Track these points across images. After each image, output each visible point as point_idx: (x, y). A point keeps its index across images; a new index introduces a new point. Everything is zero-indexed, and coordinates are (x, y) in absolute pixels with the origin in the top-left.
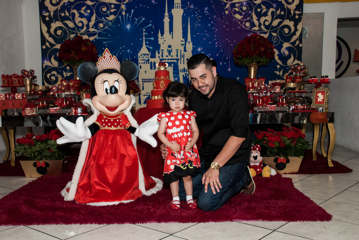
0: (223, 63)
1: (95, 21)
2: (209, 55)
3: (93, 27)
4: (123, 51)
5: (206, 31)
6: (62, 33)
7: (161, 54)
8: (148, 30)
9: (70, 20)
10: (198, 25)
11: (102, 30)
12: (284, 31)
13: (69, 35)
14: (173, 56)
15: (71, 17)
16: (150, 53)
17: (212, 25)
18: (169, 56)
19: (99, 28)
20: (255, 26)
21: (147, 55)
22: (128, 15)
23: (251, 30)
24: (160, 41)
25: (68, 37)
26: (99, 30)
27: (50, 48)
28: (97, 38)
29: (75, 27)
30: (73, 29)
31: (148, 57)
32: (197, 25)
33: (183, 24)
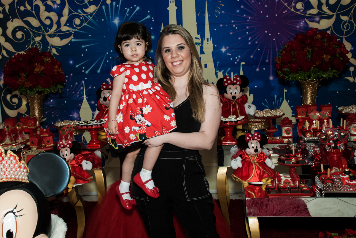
0: (261, 69)
1: (68, 15)
2: (239, 57)
3: (66, 25)
4: (111, 58)
5: (233, 21)
6: (23, 35)
9: (33, 16)
10: (221, 12)
11: (79, 28)
13: (33, 38)
15: (34, 12)
17: (242, 11)
19: (75, 26)
20: (312, 7)
22: (114, 3)
23: (306, 14)
25: (32, 40)
26: (75, 28)
27: (8, 58)
28: (73, 40)
29: (40, 26)
30: (39, 29)
32: (219, 13)
33: (197, 12)
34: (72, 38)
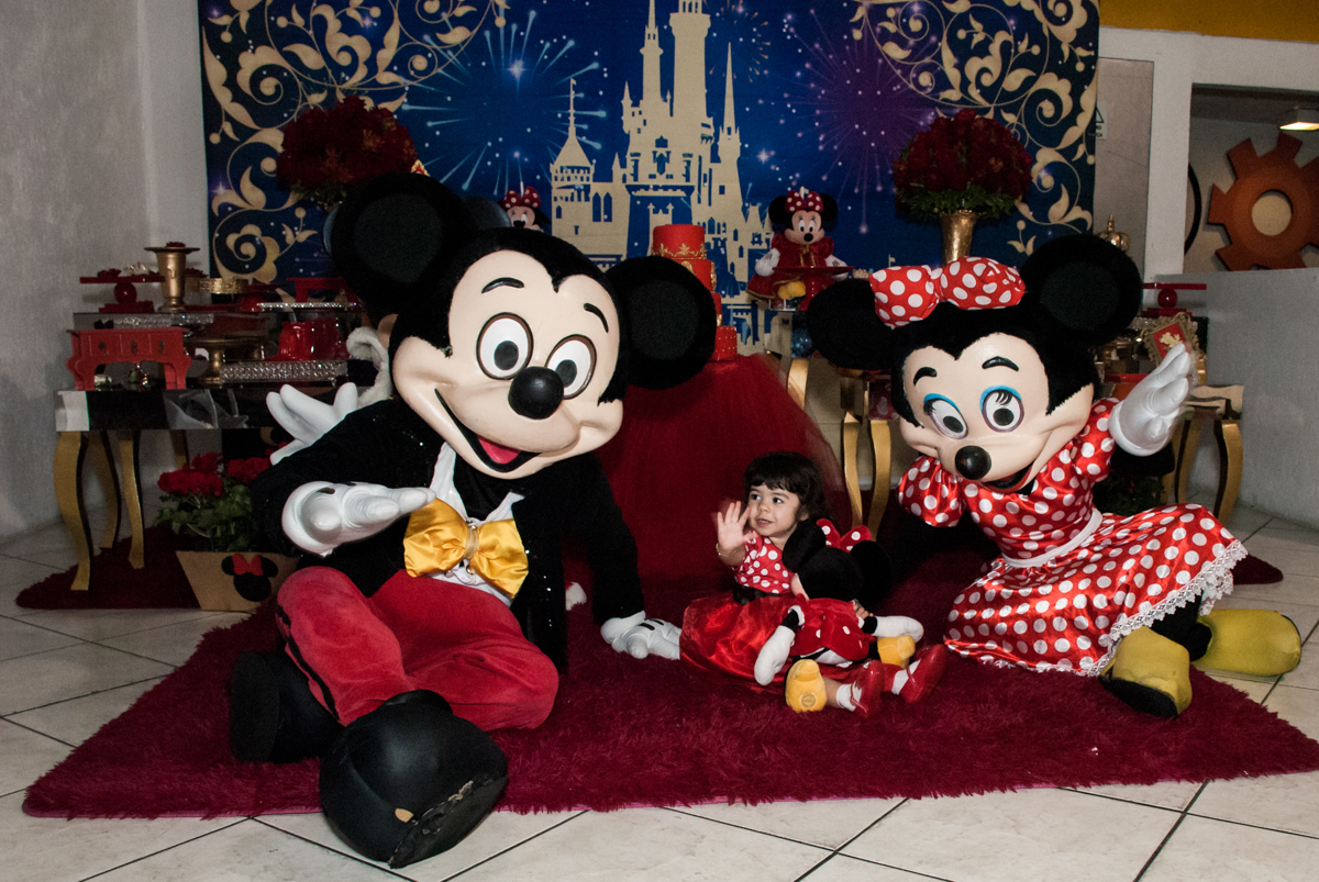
1: (399, 45)
3: (389, 69)
4: (497, 155)
5: (786, 95)
6: (277, 87)
7: (630, 169)
8: (588, 83)
9: (307, 41)
10: (761, 72)
11: (423, 78)
12: (1041, 109)
13: (303, 95)
14: (671, 177)
15: (311, 32)
16: (592, 163)
17: (808, 76)
18: (658, 175)
19: (412, 73)
20: (949, 86)
21: (582, 171)
22: (514, 27)
23: (938, 97)
24: (629, 122)
25: (300, 101)
26: (412, 79)
27: (238, 143)
28: (406, 107)
29: (324, 68)
30: (321, 74)
31: (585, 179)
32: (758, 73)
33: (708, 65)
34: (403, 103)
